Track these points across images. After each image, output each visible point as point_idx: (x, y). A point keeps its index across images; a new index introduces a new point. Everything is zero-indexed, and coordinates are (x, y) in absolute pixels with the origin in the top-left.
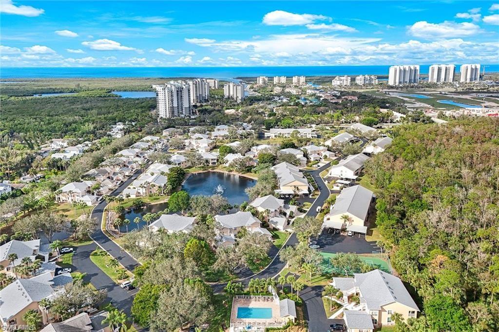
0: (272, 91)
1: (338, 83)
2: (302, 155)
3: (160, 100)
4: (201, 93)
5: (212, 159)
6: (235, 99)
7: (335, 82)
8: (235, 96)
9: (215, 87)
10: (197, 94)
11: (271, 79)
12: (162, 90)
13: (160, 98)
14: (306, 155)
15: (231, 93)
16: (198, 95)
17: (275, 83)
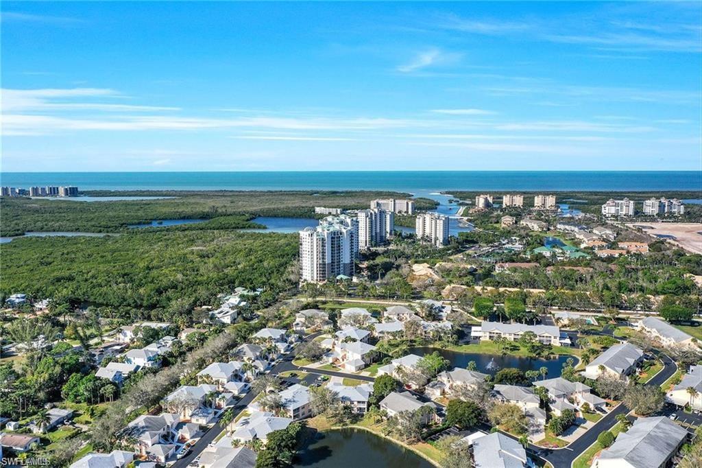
0: (497, 222)
1: (613, 210)
2: (537, 405)
3: (305, 252)
4: (378, 231)
5: (359, 402)
6: (433, 242)
7: (607, 208)
8: (433, 237)
9: (407, 212)
10: (371, 232)
11: (498, 198)
12: (308, 237)
13: (305, 249)
14: (545, 405)
15: (428, 231)
16: (374, 234)
17: (504, 206)
